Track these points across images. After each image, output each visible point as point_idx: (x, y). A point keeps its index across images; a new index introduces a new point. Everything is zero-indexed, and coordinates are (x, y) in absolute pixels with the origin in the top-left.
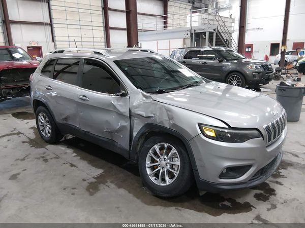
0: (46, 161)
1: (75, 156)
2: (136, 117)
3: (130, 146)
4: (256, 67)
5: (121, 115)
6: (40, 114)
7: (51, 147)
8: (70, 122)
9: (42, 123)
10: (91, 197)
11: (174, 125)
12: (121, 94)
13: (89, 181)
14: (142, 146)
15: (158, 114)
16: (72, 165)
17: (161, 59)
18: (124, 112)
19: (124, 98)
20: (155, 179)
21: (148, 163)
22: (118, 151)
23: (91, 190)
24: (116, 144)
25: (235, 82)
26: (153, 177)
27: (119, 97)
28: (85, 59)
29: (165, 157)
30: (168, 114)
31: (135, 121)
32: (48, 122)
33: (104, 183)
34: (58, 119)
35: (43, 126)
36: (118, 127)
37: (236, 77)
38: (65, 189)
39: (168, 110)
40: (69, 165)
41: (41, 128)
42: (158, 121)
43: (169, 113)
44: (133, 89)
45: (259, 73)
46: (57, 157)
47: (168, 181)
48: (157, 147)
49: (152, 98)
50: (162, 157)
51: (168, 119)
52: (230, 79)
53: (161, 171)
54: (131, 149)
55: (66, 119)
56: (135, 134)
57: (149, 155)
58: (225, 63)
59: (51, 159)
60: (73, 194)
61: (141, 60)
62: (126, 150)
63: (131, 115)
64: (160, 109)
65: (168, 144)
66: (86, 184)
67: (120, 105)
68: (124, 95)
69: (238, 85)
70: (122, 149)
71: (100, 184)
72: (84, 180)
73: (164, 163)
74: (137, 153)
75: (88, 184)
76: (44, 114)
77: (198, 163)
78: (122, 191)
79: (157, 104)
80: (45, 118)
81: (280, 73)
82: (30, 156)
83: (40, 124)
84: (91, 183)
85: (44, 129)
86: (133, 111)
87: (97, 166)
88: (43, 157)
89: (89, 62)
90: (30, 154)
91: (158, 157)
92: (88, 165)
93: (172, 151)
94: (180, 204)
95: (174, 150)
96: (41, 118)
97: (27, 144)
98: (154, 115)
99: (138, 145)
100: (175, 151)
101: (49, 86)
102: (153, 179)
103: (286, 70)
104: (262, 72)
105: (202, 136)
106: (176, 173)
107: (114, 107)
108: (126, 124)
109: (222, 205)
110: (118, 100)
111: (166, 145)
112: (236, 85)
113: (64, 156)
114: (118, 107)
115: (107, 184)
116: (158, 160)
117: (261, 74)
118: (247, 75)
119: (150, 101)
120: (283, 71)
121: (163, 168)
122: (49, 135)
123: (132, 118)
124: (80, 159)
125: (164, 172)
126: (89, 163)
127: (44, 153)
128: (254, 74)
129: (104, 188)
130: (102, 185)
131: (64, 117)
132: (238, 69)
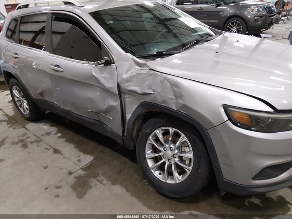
0: (25, 146)
1: (59, 137)
2: (129, 94)
3: (123, 131)
4: (258, 10)
5: (107, 91)
6: (14, 88)
7: (32, 126)
8: (47, 98)
9: (18, 98)
10: (80, 200)
11: (185, 106)
12: (104, 61)
13: (76, 174)
14: (139, 130)
15: (158, 90)
16: (56, 151)
17: (152, 5)
18: (111, 88)
19: (108, 67)
20: (160, 174)
21: (149, 153)
22: (109, 135)
23: (79, 189)
24: (105, 126)
25: (234, 29)
26: (156, 170)
27: (103, 65)
28: (52, 13)
29: (172, 146)
30: (174, 91)
31: (127, 99)
32: (23, 97)
33: (95, 176)
34: (34, 94)
35: (20, 101)
36: (105, 107)
37: (236, 22)
38: (47, 189)
39: (174, 85)
40: (52, 150)
41: (18, 104)
42: (159, 100)
43: (175, 89)
44: (120, 54)
45: (261, 17)
46: (38, 141)
47: (178, 178)
48: (159, 132)
49: (148, 67)
50: (167, 146)
51: (173, 97)
52: (230, 26)
53: (167, 163)
54: (125, 135)
55: (41, 94)
56: (128, 116)
57: (149, 142)
58: (223, 7)
59: (32, 142)
60: (57, 196)
61: (128, 9)
62: (119, 136)
63: (121, 92)
64: (162, 82)
65: (174, 129)
66: (72, 179)
67: (104, 78)
68: (109, 63)
69: (238, 32)
70: (113, 133)
71: (90, 178)
72: (70, 173)
73: (170, 153)
74: (133, 139)
75: (75, 180)
76: (18, 88)
77: (221, 160)
78: (118, 189)
79: (156, 76)
80: (20, 93)
81: (281, 16)
82: (7, 140)
83: (16, 99)
84: (79, 178)
85: (21, 104)
86: (123, 86)
87: (86, 152)
88: (21, 141)
89: (59, 17)
90: (7, 137)
91: (162, 145)
92: (75, 150)
93: (180, 139)
94: (194, 205)
95: (183, 138)
96: (16, 92)
97: (5, 123)
98: (154, 91)
99: (133, 129)
100: (186, 139)
101: (16, 54)
102: (156, 173)
103: (287, 11)
104: (265, 15)
105: (229, 124)
106: (189, 169)
107: (97, 80)
108: (115, 103)
109: (249, 203)
110: (101, 71)
111: (172, 130)
112: (235, 32)
113: (47, 138)
114: (102, 81)
115: (98, 178)
116: (162, 149)
117: (264, 17)
118: (249, 20)
119: (145, 71)
120: (284, 13)
121: (169, 160)
122: (28, 112)
123: (123, 95)
124: (66, 141)
125: (171, 165)
126: (76, 147)
127: (24, 135)
128: (255, 18)
129: (95, 185)
130: (92, 179)
131: (39, 91)
132: (238, 13)
